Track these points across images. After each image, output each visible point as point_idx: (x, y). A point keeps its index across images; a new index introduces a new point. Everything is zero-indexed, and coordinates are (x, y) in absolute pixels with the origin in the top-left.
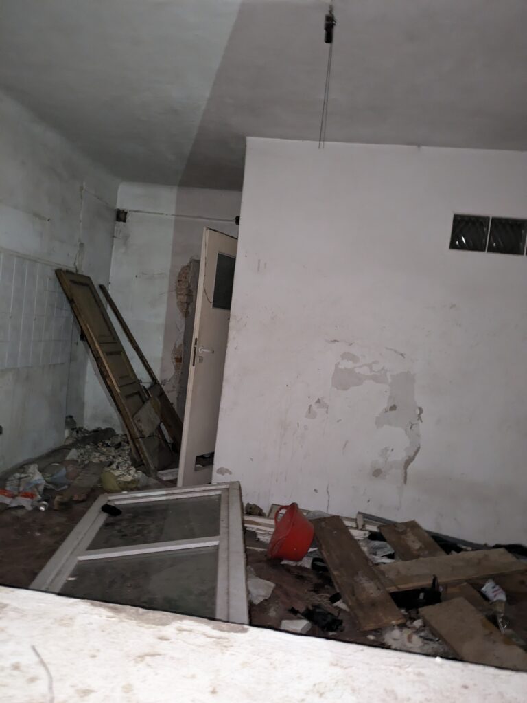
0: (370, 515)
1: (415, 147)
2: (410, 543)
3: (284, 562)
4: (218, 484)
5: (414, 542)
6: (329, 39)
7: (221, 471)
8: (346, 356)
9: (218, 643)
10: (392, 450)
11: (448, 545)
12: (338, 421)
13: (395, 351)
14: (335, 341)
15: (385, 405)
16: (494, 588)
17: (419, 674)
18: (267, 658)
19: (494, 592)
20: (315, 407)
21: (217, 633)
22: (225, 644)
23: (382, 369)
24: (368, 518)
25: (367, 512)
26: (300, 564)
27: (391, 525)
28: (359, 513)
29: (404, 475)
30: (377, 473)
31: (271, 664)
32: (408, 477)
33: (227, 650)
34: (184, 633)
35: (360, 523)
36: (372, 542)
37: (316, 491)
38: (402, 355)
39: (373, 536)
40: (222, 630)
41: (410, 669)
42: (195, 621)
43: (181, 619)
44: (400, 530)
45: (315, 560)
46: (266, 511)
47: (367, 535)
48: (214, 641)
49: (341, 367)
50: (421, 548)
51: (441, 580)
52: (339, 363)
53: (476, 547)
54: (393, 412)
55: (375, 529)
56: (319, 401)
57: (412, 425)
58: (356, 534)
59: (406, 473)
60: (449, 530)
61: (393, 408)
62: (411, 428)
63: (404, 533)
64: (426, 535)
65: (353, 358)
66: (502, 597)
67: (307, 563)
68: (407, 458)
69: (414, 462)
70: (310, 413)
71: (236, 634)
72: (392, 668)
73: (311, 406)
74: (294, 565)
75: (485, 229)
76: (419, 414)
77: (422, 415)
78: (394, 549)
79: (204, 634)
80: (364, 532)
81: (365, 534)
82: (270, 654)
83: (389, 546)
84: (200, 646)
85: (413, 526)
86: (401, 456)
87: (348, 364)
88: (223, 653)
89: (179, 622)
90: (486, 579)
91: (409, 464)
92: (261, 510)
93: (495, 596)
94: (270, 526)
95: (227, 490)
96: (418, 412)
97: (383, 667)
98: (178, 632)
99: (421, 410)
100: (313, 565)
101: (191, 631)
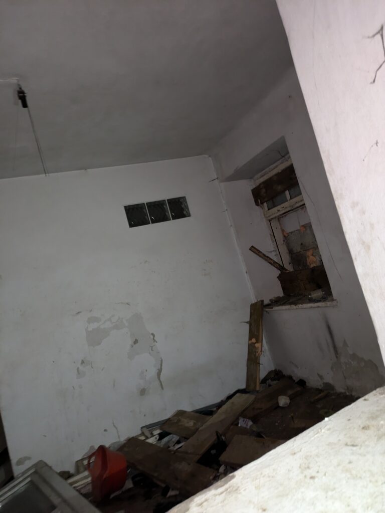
0: (150, 425)
1: (83, 171)
2: (187, 425)
3: (112, 496)
4: (23, 473)
5: (188, 423)
6: (25, 105)
7: (20, 462)
8: (91, 320)
9: (230, 492)
10: (146, 371)
11: (207, 412)
12: (102, 370)
13: (122, 303)
14: (79, 313)
15: (130, 342)
16: (244, 421)
17: (329, 429)
18: (263, 477)
19: (245, 423)
20: (81, 368)
21: (220, 490)
22: (234, 489)
23: (119, 319)
24: (151, 427)
25: (148, 423)
26: (124, 489)
27: (167, 422)
28: (142, 428)
29: (160, 384)
30: (143, 392)
31: (269, 477)
32: (163, 384)
33: (240, 490)
34: (205, 504)
35: (147, 433)
36: (162, 440)
37: (105, 430)
38: (128, 304)
39: (162, 436)
40: (221, 486)
41: (323, 431)
42: (200, 495)
43: (192, 500)
44: (176, 421)
45: (133, 479)
46: (72, 471)
47: (158, 438)
48: (226, 493)
49: (90, 329)
50: (194, 423)
51: (220, 432)
52: (87, 328)
53: (219, 405)
54: (137, 344)
55: (158, 431)
56: (83, 362)
57: (152, 347)
58: (151, 440)
59: (160, 382)
60: (201, 404)
61: (136, 342)
62: (152, 350)
63: (179, 421)
64: (193, 413)
65: (96, 320)
66: (250, 423)
67: (129, 484)
68: (158, 371)
69: (163, 371)
70: (79, 374)
71: (231, 482)
72: (316, 436)
73: (78, 369)
74: (121, 492)
75: (144, 210)
76: (153, 339)
77: (155, 338)
78: (179, 436)
79: (215, 495)
80: (155, 437)
81: (156, 438)
82: (261, 474)
83: (174, 436)
84: (223, 501)
85: (181, 414)
86: (153, 372)
87: (94, 326)
88: (240, 493)
89: (192, 503)
90: (237, 419)
91: (160, 374)
92: (68, 472)
93: (247, 425)
94: (86, 477)
95: (36, 472)
96: (152, 337)
97: (312, 439)
98: (200, 507)
99: (153, 334)
100: (134, 483)
101: (206, 500)
